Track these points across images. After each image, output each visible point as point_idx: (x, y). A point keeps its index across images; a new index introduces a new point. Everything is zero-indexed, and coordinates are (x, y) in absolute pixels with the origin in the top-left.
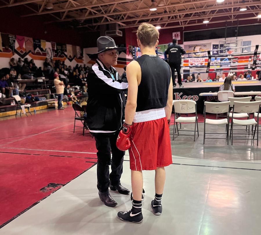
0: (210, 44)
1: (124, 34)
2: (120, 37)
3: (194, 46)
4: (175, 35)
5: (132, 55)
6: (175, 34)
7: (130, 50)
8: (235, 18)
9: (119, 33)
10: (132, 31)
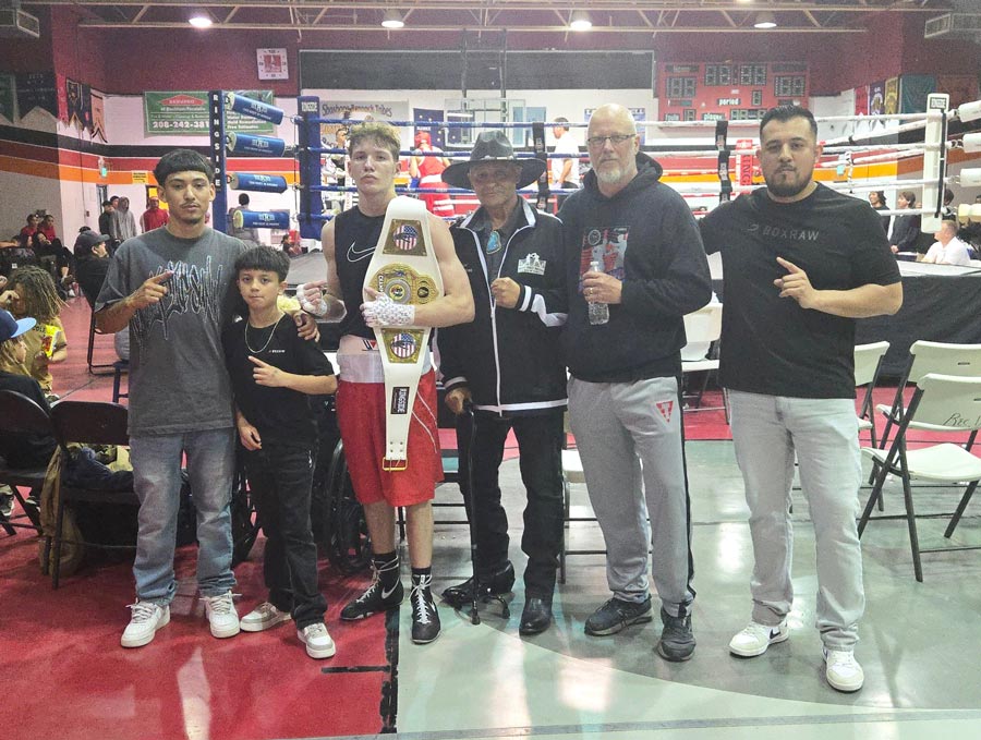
0: (405, 105)
1: (45, 29)
2: (30, 39)
3: (343, 108)
4: (267, 58)
5: (79, 123)
6: (268, 53)
7: (74, 103)
8: (496, 23)
9: (25, 22)
10: (81, 20)
